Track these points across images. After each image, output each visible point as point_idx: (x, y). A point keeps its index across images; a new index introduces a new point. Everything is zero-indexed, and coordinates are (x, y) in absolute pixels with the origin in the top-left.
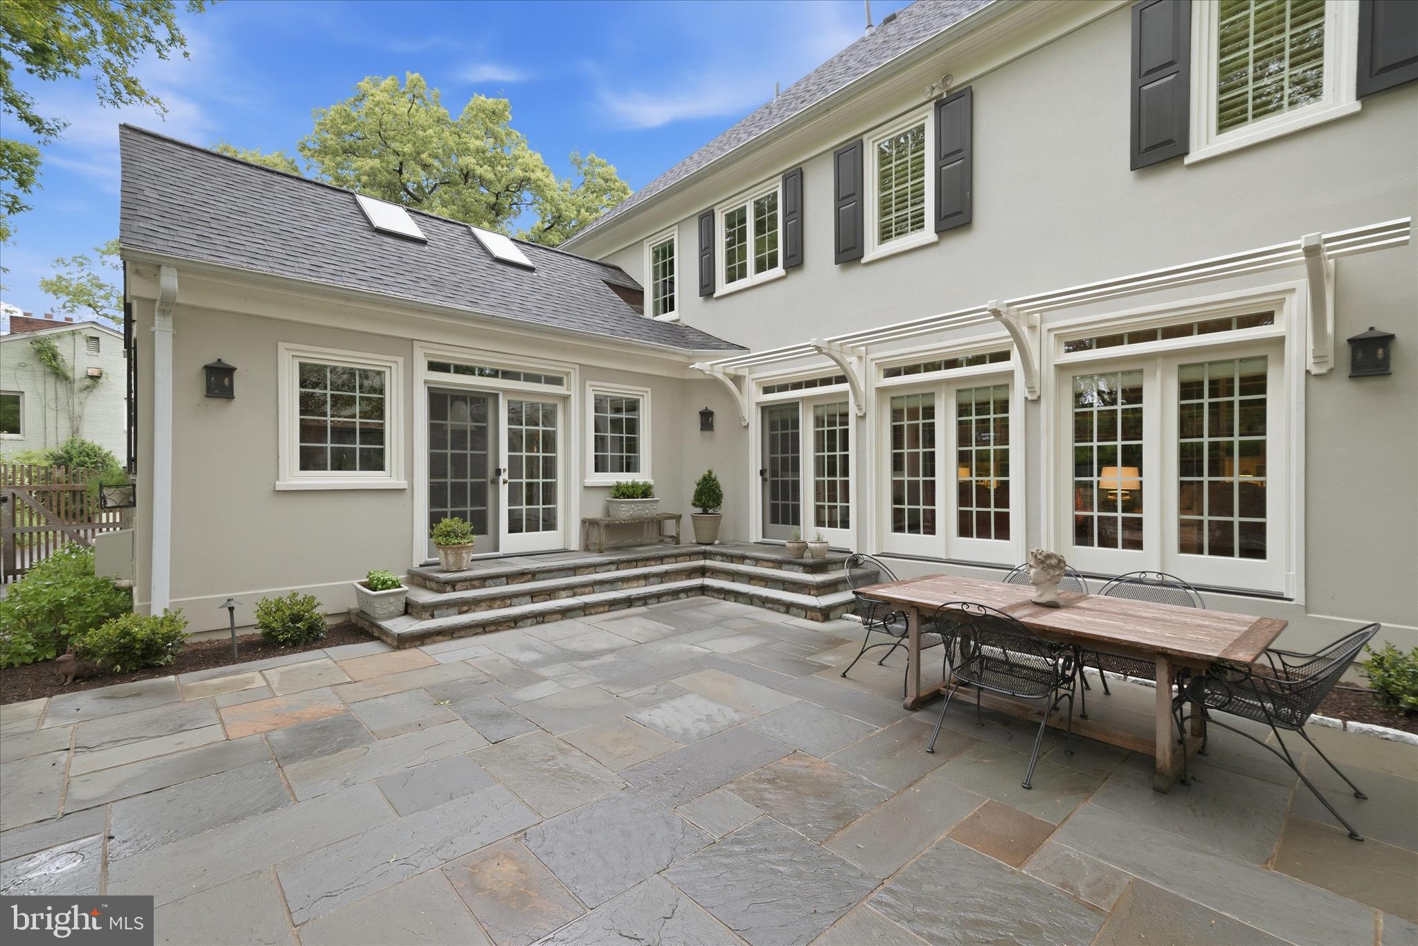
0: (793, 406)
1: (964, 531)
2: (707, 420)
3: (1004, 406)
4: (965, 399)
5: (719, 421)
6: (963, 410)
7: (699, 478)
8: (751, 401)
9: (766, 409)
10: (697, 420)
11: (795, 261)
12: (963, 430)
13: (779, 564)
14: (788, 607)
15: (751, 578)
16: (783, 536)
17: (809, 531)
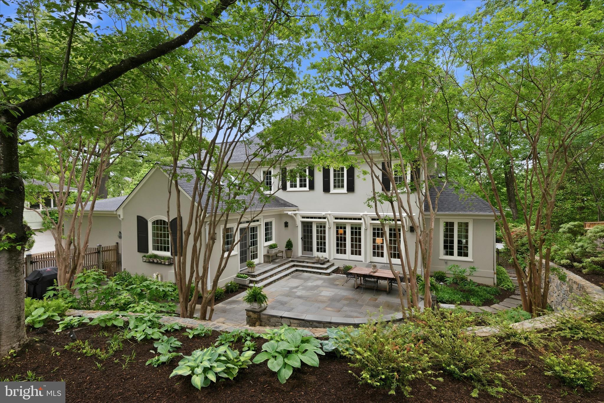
0: (311, 223)
1: (352, 254)
2: (286, 225)
3: (360, 229)
4: (353, 226)
5: (289, 224)
6: (352, 228)
7: (287, 240)
8: (299, 220)
9: (303, 223)
10: (283, 225)
11: (312, 187)
12: (352, 233)
13: (314, 263)
14: (320, 273)
15: (308, 267)
16: (308, 254)
17: (316, 254)
